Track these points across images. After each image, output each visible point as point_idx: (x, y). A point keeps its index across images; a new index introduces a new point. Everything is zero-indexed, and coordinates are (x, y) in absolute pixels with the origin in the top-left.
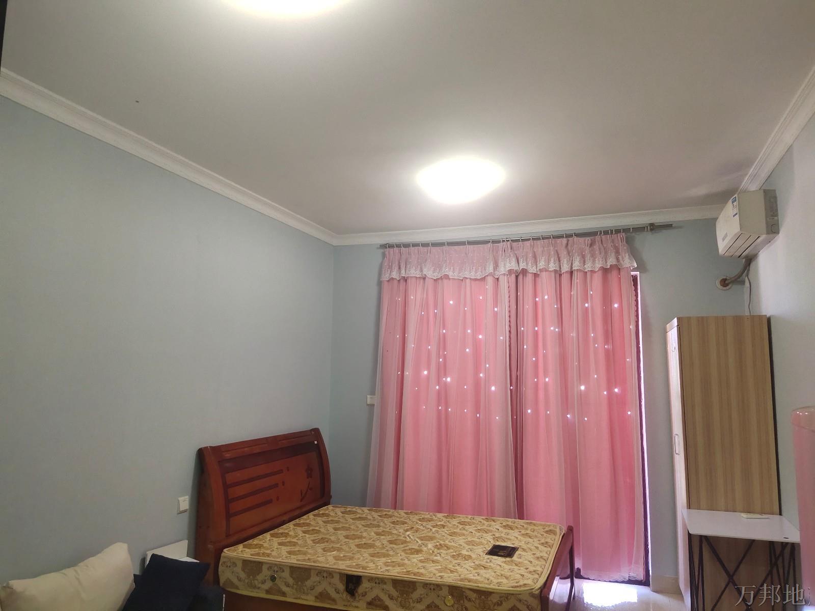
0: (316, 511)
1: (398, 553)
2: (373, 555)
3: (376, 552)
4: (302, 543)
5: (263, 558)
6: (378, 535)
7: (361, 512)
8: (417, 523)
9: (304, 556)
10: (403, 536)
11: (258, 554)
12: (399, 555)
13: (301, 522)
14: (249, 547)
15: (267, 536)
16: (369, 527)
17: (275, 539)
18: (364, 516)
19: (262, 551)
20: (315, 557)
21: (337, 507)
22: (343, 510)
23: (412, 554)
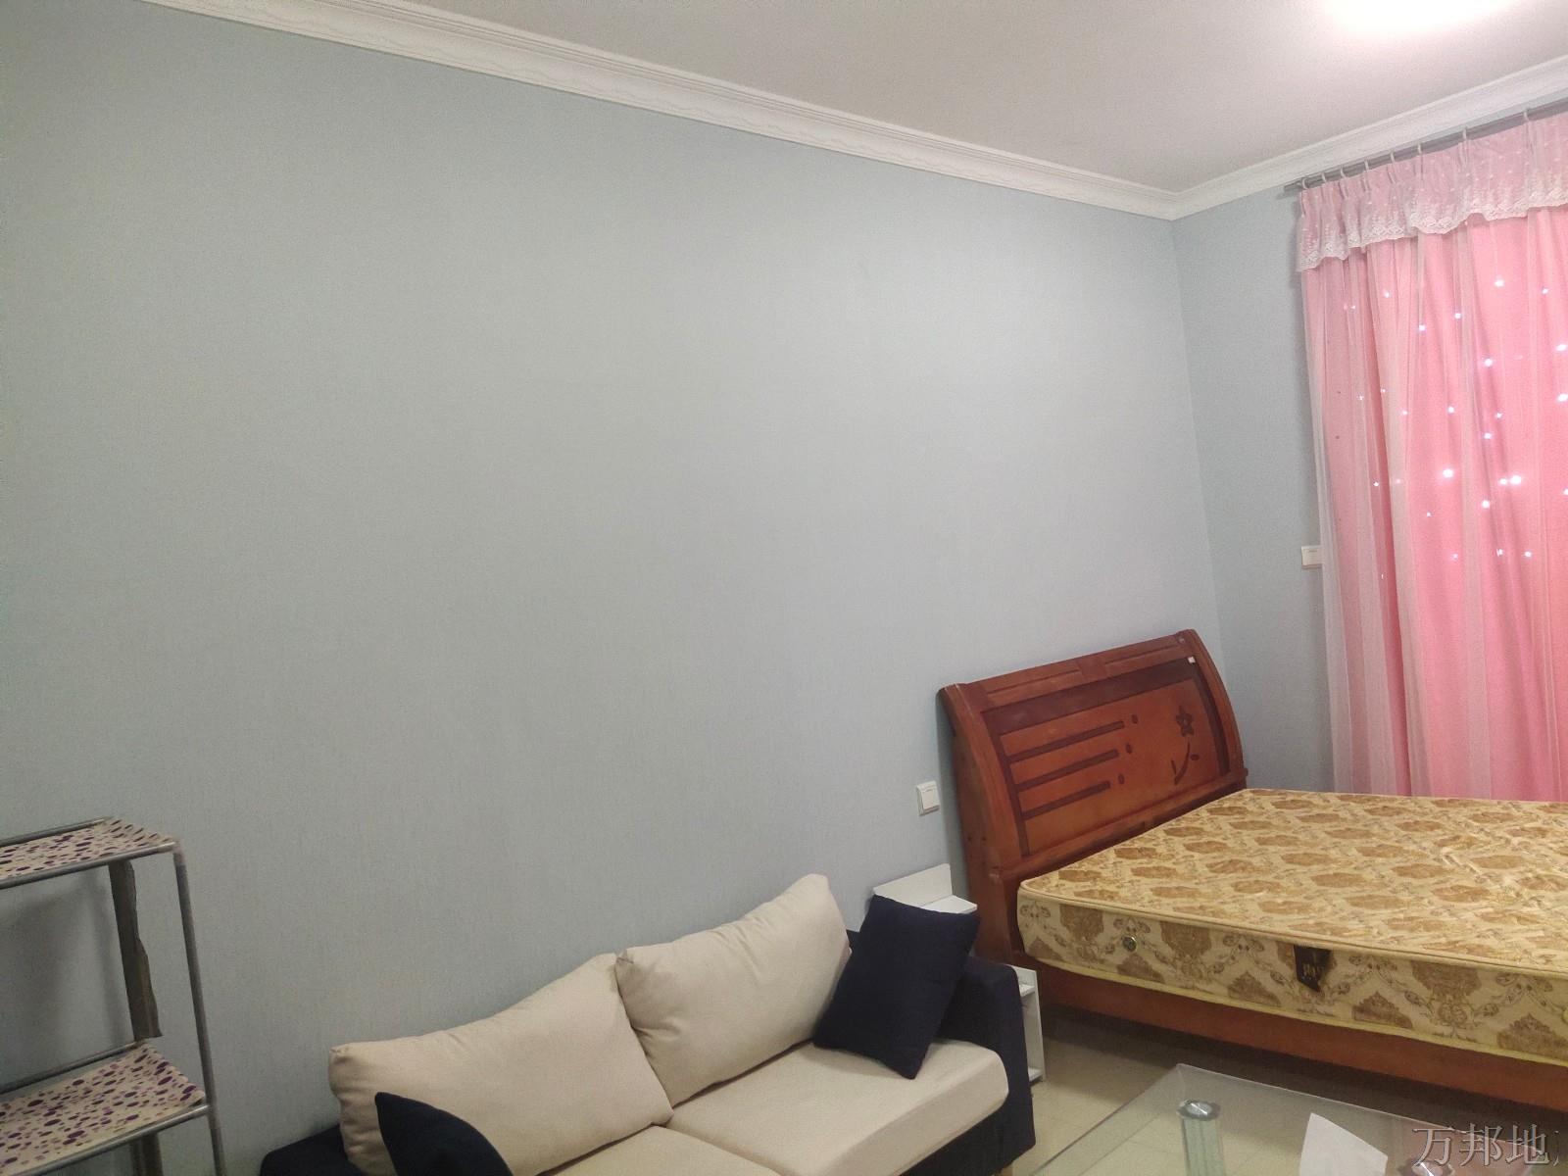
0: (1216, 802)
1: (1422, 898)
2: (1356, 901)
3: (1364, 894)
4: (1186, 871)
5: (1099, 902)
6: (1369, 855)
7: (1321, 803)
8: (1468, 826)
9: (1191, 900)
10: (1435, 856)
11: (1090, 893)
12: (1426, 901)
13: (1183, 825)
14: (1072, 877)
15: (1110, 854)
16: (1344, 838)
17: (1126, 862)
18: (1330, 811)
19: (1098, 887)
20: (1215, 903)
21: (1264, 793)
22: (1277, 798)
23: (1460, 899)
